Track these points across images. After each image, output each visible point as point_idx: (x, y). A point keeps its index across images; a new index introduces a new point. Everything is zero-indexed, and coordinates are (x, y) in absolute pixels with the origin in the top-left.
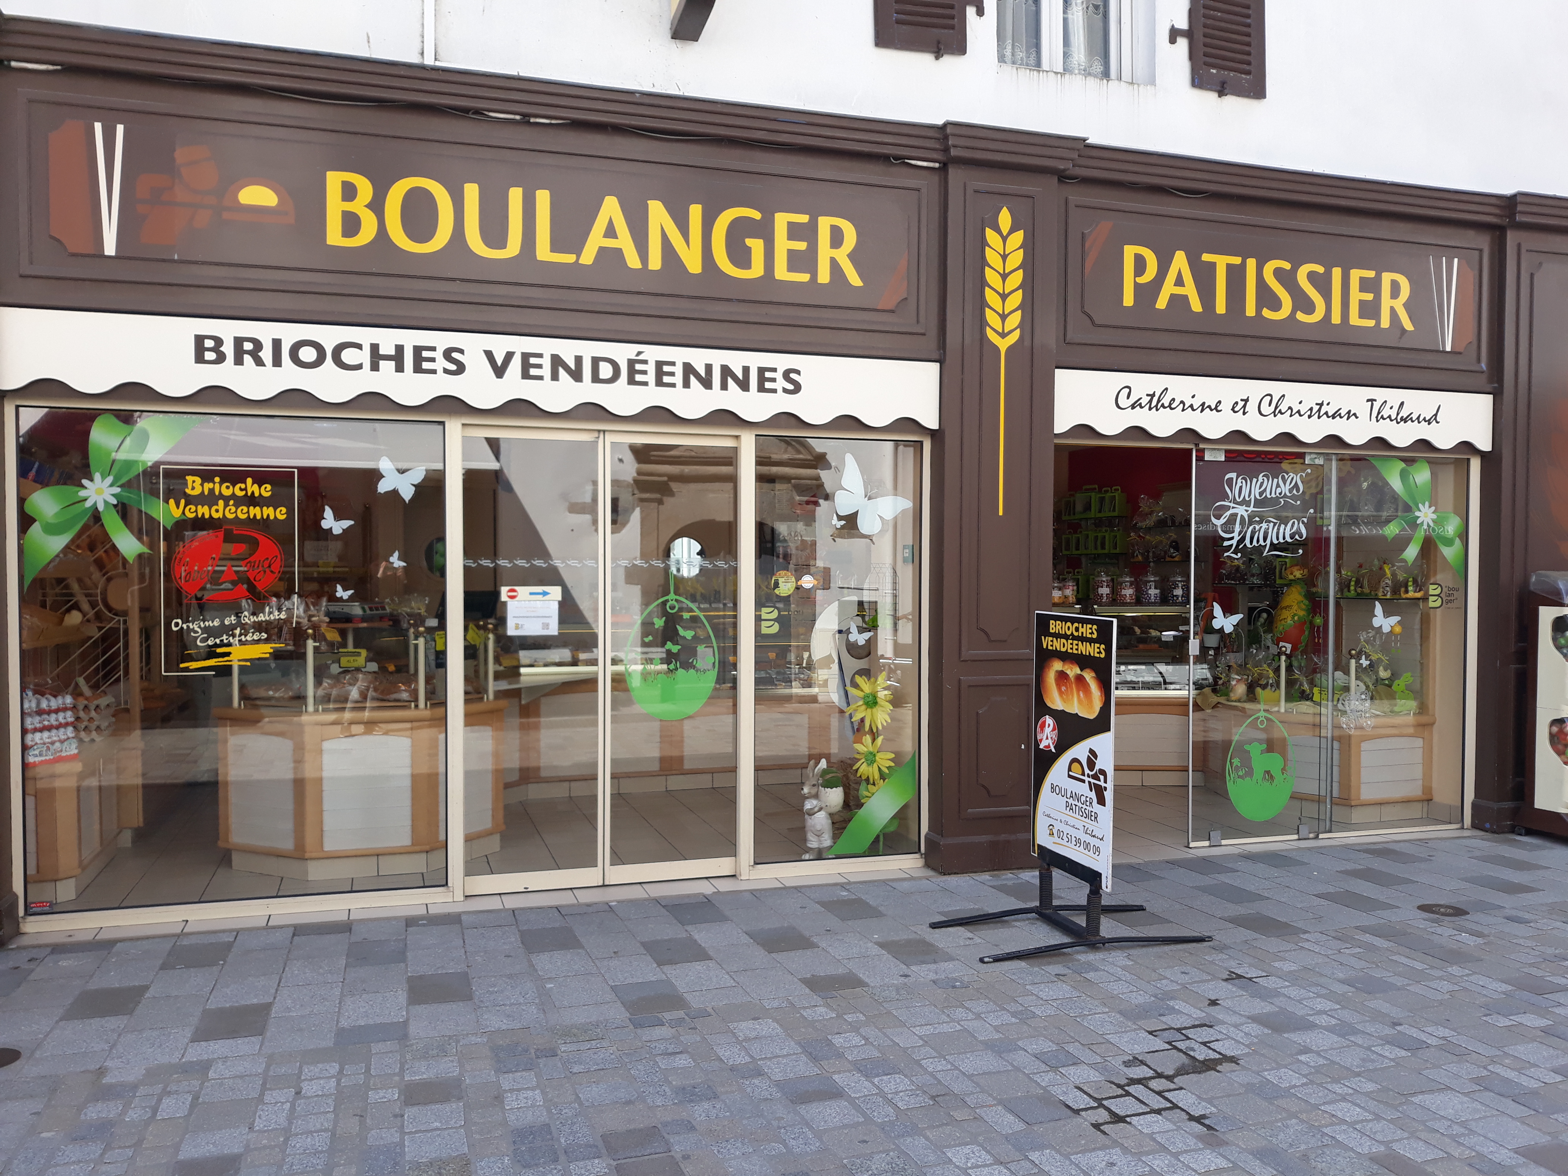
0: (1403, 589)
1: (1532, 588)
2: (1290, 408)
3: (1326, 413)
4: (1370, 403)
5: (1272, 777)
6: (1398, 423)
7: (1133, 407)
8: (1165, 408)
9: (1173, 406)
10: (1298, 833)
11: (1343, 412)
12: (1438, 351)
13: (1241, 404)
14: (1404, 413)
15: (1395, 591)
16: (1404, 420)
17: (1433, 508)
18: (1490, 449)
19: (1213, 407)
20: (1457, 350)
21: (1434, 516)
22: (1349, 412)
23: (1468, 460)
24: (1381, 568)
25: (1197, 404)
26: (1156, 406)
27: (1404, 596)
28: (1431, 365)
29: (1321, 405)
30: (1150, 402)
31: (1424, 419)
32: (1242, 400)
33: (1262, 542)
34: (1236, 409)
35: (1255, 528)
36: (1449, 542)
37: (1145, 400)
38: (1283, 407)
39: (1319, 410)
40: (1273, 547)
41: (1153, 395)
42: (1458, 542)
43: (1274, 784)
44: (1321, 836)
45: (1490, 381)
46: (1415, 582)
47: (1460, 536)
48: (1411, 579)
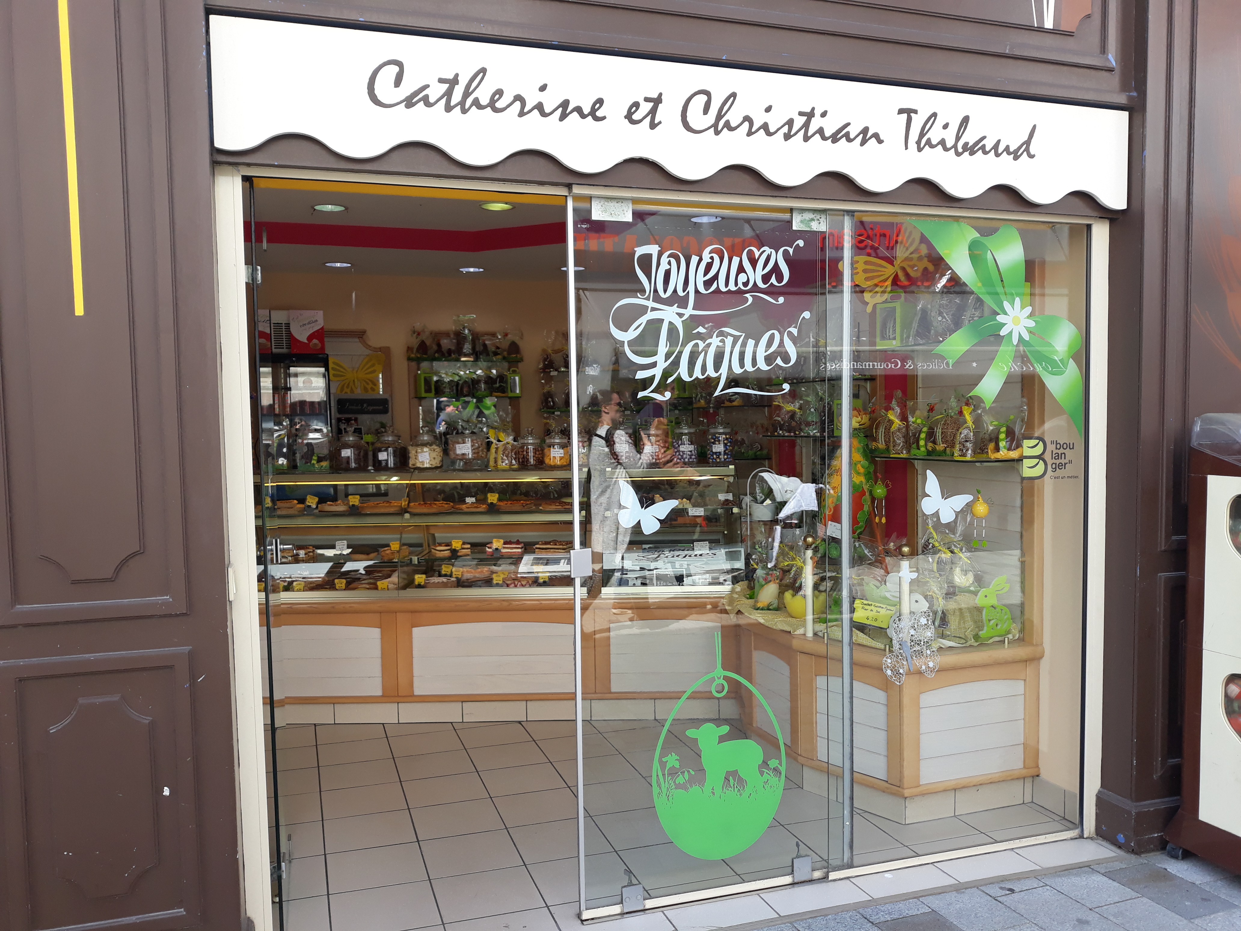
0: (992, 446)
1: (1194, 443)
2: (747, 119)
3: (821, 131)
4: (905, 115)
5: (741, 782)
6: (958, 154)
7: (409, 102)
8: (480, 107)
9: (499, 105)
10: (792, 873)
11: (853, 131)
12: (1030, 29)
13: (646, 107)
14: (970, 137)
15: (981, 447)
16: (971, 149)
17: (1029, 309)
18: (1124, 206)
19: (586, 110)
20: (1064, 27)
21: (1031, 324)
22: (865, 131)
23: (1089, 227)
24: (961, 413)
25: (550, 102)
26: (462, 103)
27: (993, 456)
28: (1017, 52)
29: (810, 115)
30: (449, 94)
31: (1007, 149)
32: (647, 100)
33: (711, 372)
34: (636, 117)
35: (697, 345)
36: (1056, 369)
37: (436, 91)
38: (734, 116)
39: (806, 125)
40: (733, 381)
41: (454, 82)
42: (1072, 365)
43: (745, 794)
44: (833, 876)
45: (1124, 87)
46: (1010, 433)
47: (1075, 357)
48: (1004, 429)
